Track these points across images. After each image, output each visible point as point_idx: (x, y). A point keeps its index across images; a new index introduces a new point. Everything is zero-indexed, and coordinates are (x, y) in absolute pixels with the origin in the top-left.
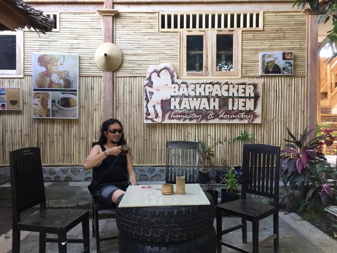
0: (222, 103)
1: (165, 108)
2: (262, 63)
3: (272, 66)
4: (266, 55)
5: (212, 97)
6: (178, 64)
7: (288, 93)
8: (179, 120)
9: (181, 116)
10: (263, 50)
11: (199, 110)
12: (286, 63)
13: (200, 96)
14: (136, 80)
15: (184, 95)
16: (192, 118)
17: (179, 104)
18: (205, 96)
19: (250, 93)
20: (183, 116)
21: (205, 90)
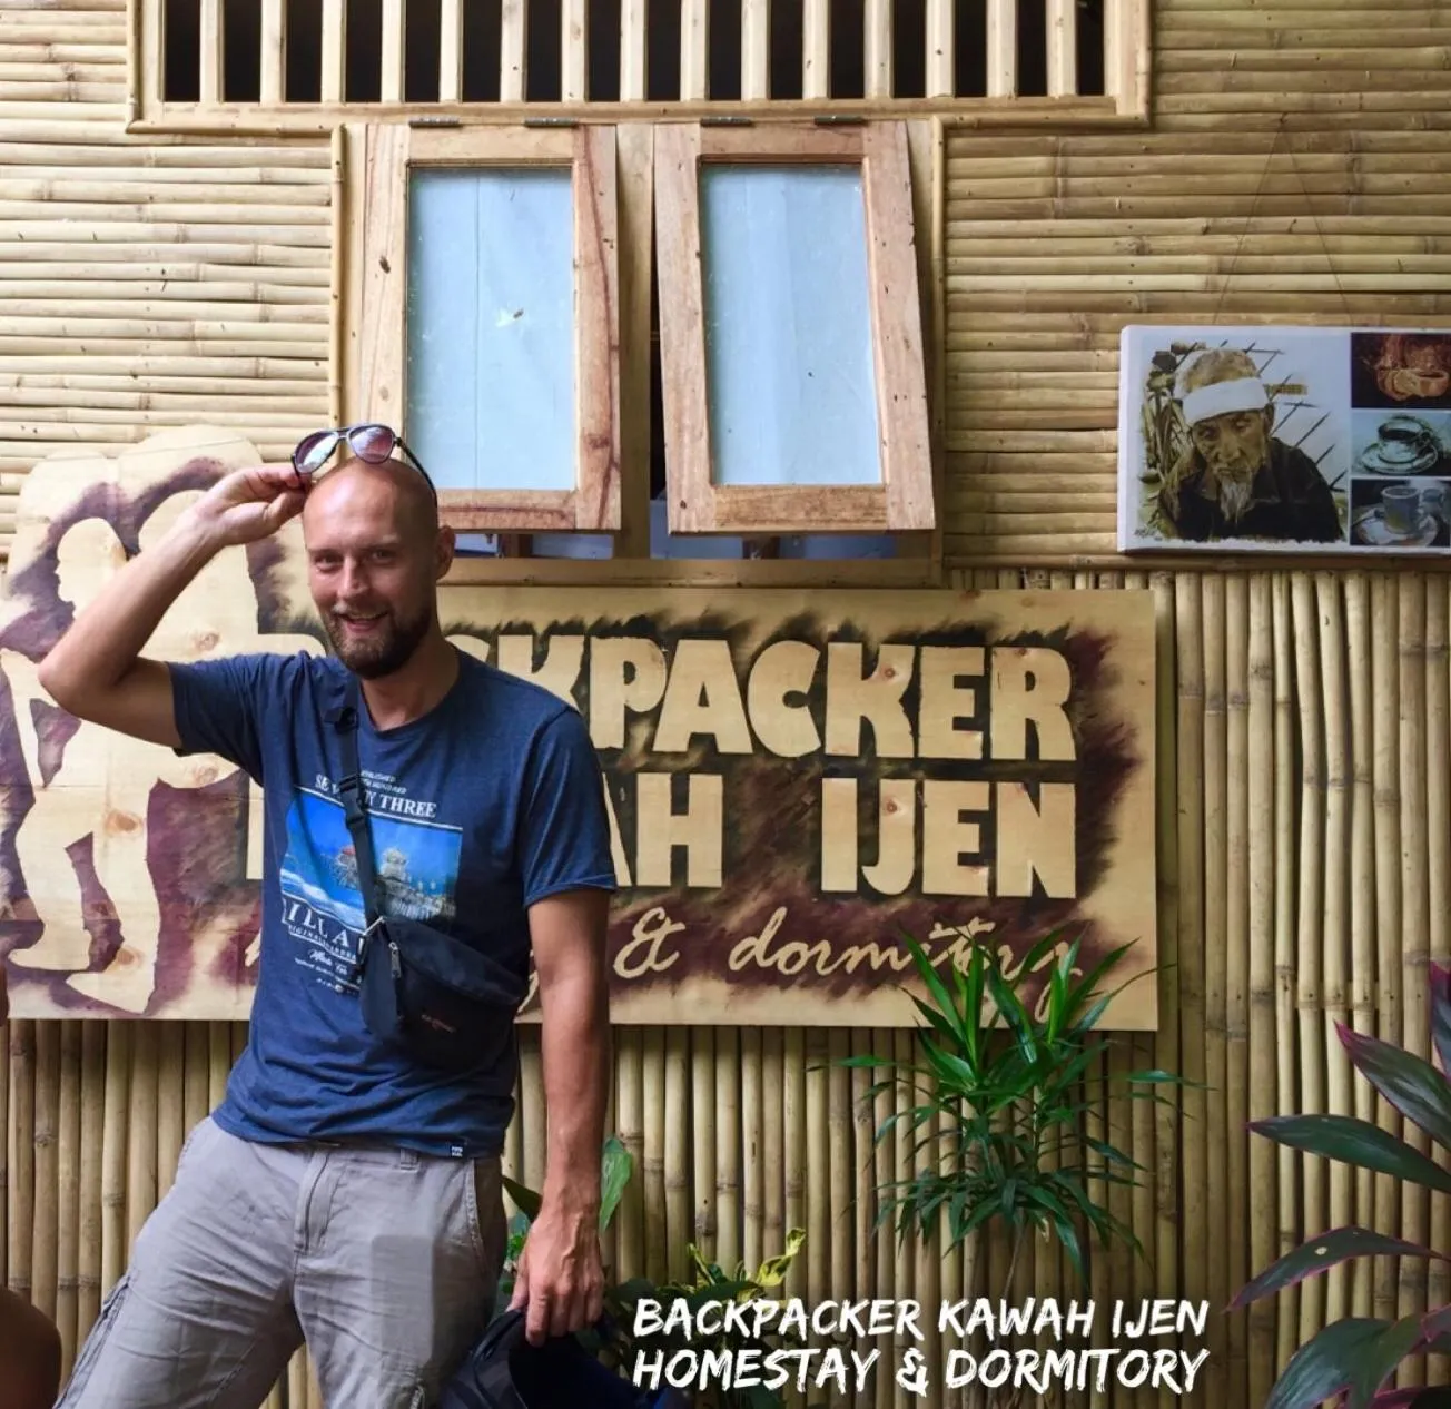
0: (754, 824)
1: (187, 864)
2: (1147, 432)
3: (1251, 466)
4: (1185, 351)
5: (655, 762)
7: (1405, 728)
10: (1154, 307)
12: (1387, 434)
19: (1031, 727)
21: (583, 692)
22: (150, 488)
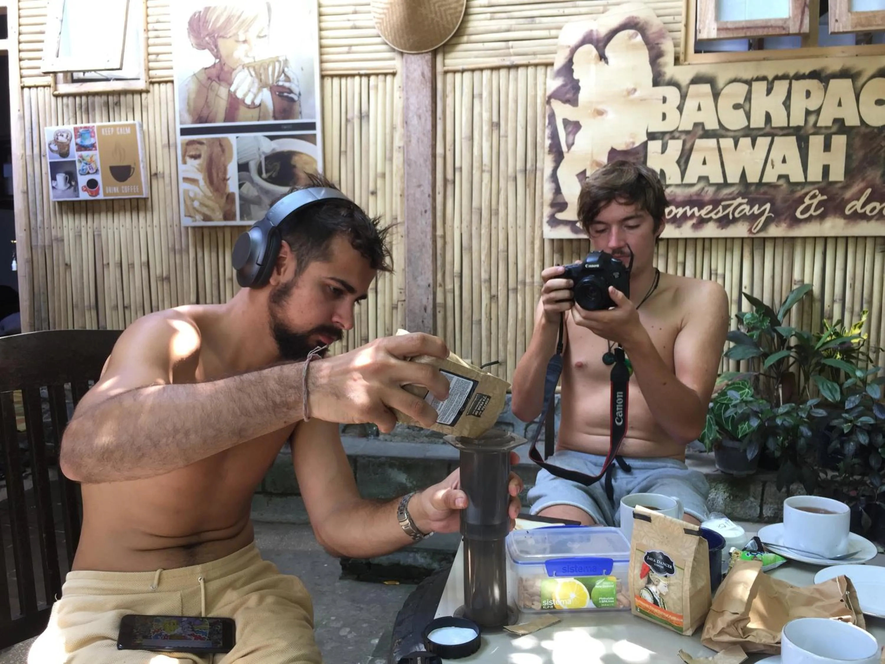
0: (859, 155)
5: (817, 130)
6: (680, 7)
8: (679, 226)
9: (688, 208)
11: (760, 184)
13: (768, 129)
14: (516, 79)
15: (700, 127)
16: (731, 217)
17: (678, 162)
18: (788, 127)
20: (696, 209)
21: (788, 103)
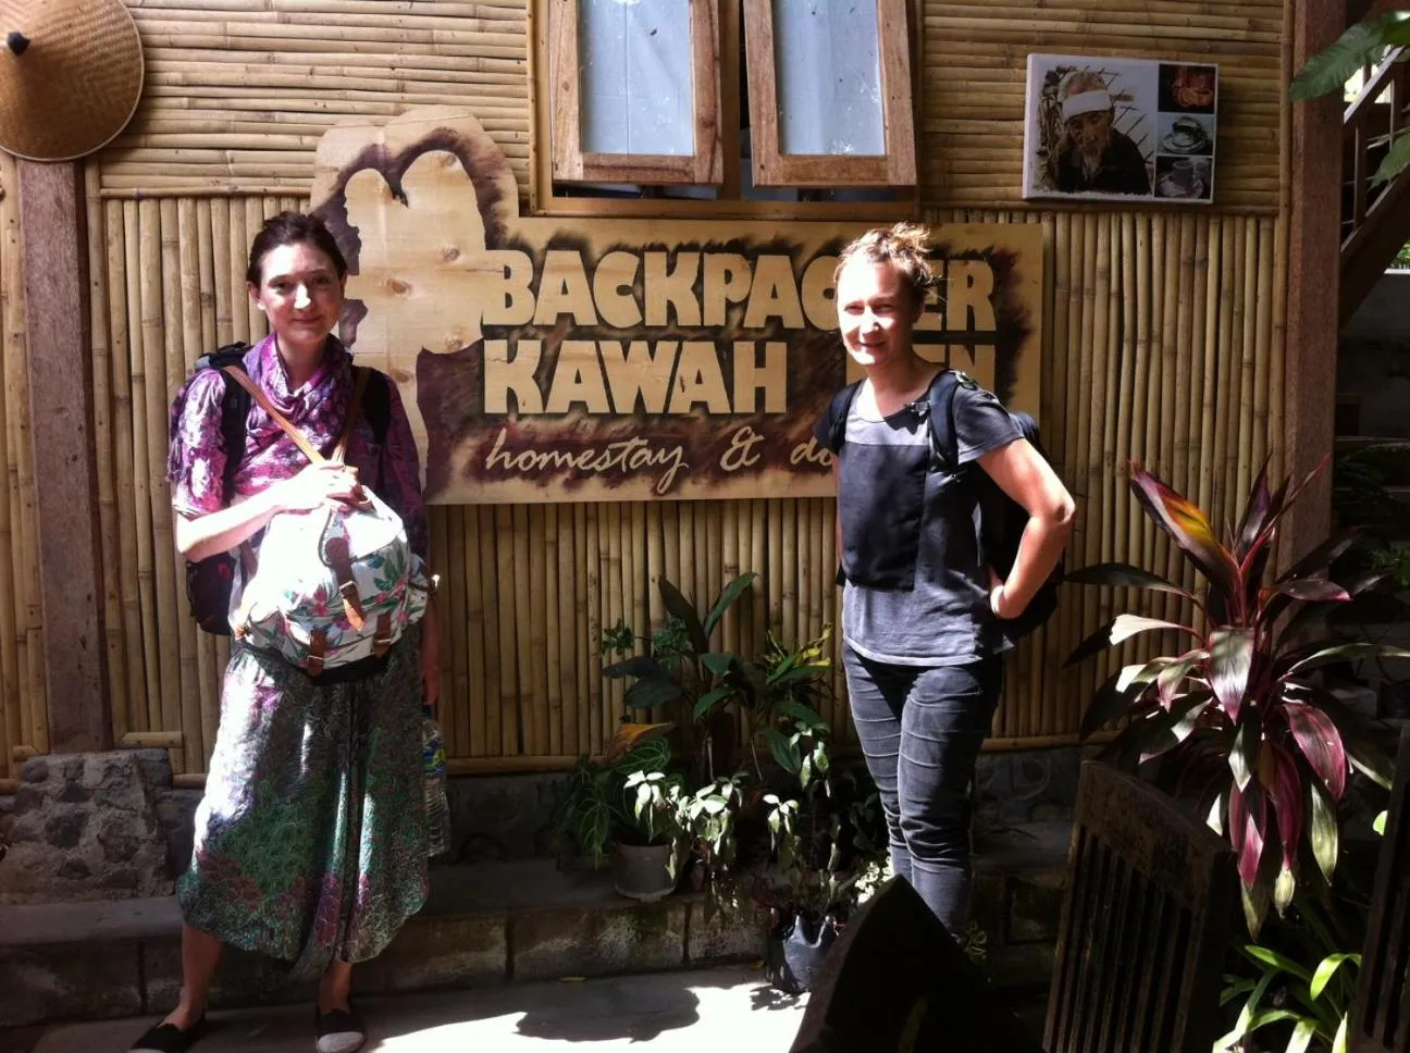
0: (805, 373)
1: (445, 404)
2: (1041, 122)
3: (1100, 147)
4: (1065, 72)
5: (745, 333)
6: (526, 118)
8: (543, 485)
9: (556, 453)
10: (1048, 42)
11: (665, 415)
12: (1177, 128)
13: (672, 329)
14: (243, 219)
15: (568, 322)
16: (624, 468)
17: (536, 377)
18: (702, 327)
19: (970, 310)
20: (568, 456)
21: (699, 290)
22: (408, 148)
